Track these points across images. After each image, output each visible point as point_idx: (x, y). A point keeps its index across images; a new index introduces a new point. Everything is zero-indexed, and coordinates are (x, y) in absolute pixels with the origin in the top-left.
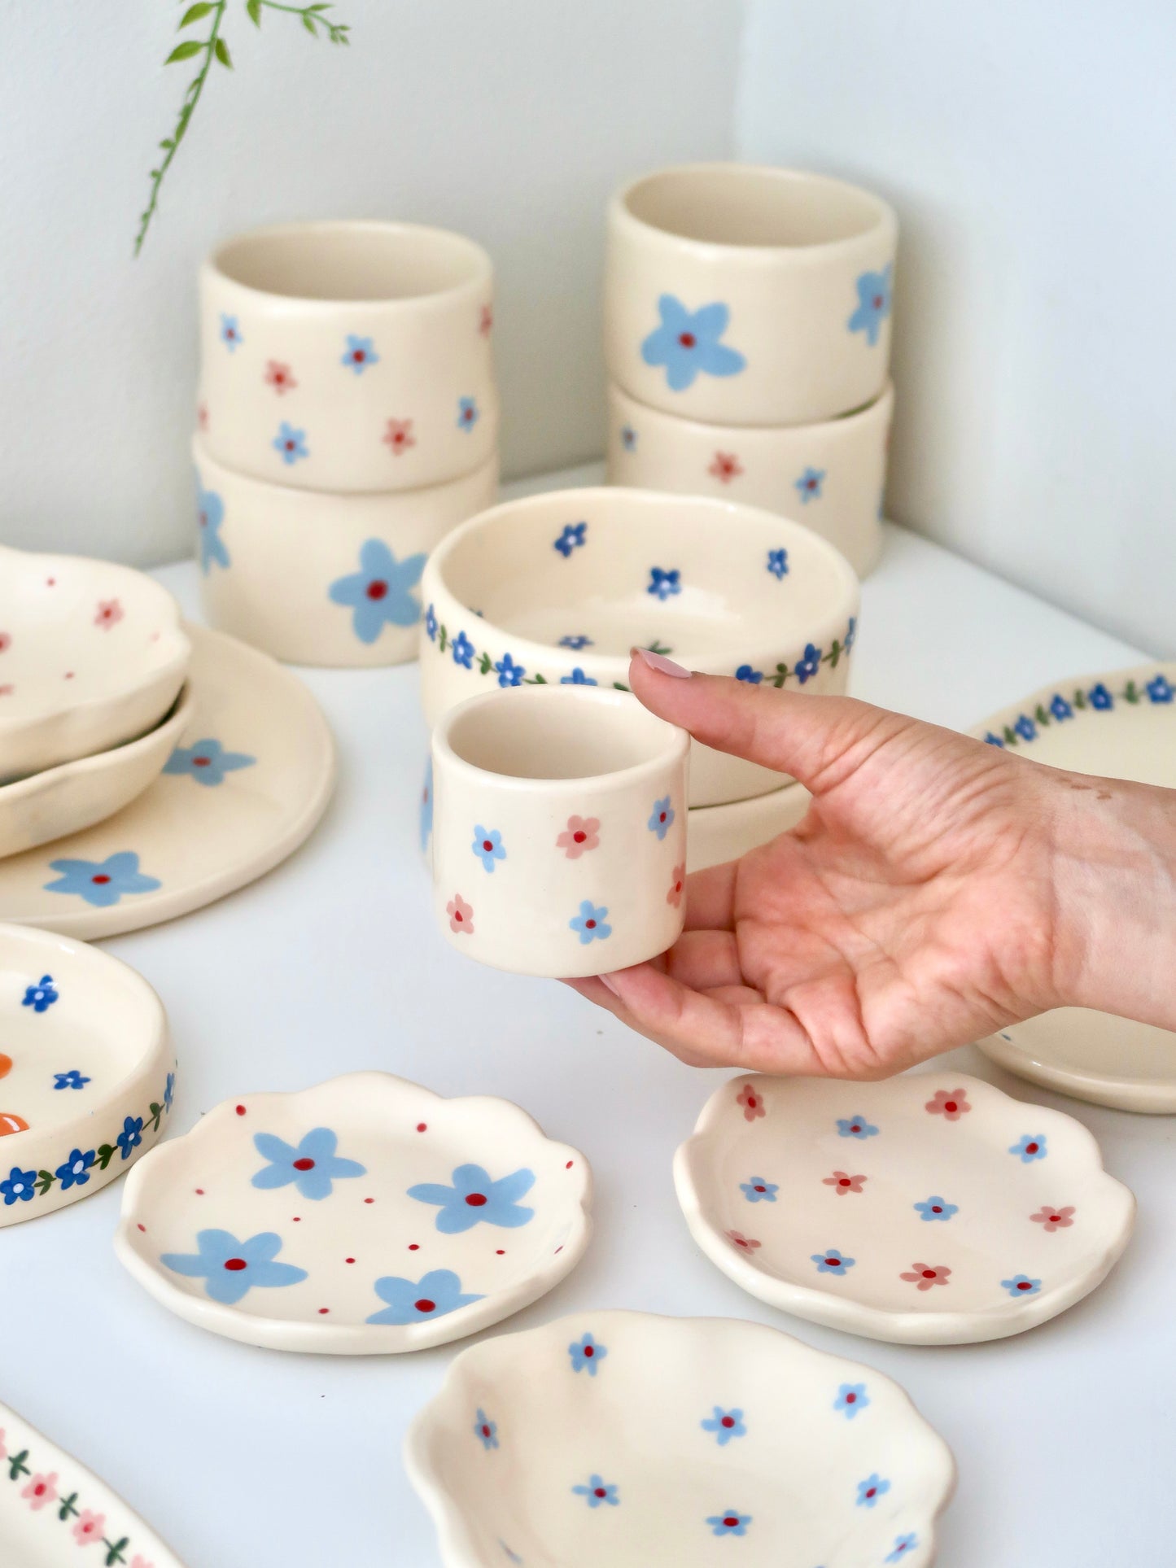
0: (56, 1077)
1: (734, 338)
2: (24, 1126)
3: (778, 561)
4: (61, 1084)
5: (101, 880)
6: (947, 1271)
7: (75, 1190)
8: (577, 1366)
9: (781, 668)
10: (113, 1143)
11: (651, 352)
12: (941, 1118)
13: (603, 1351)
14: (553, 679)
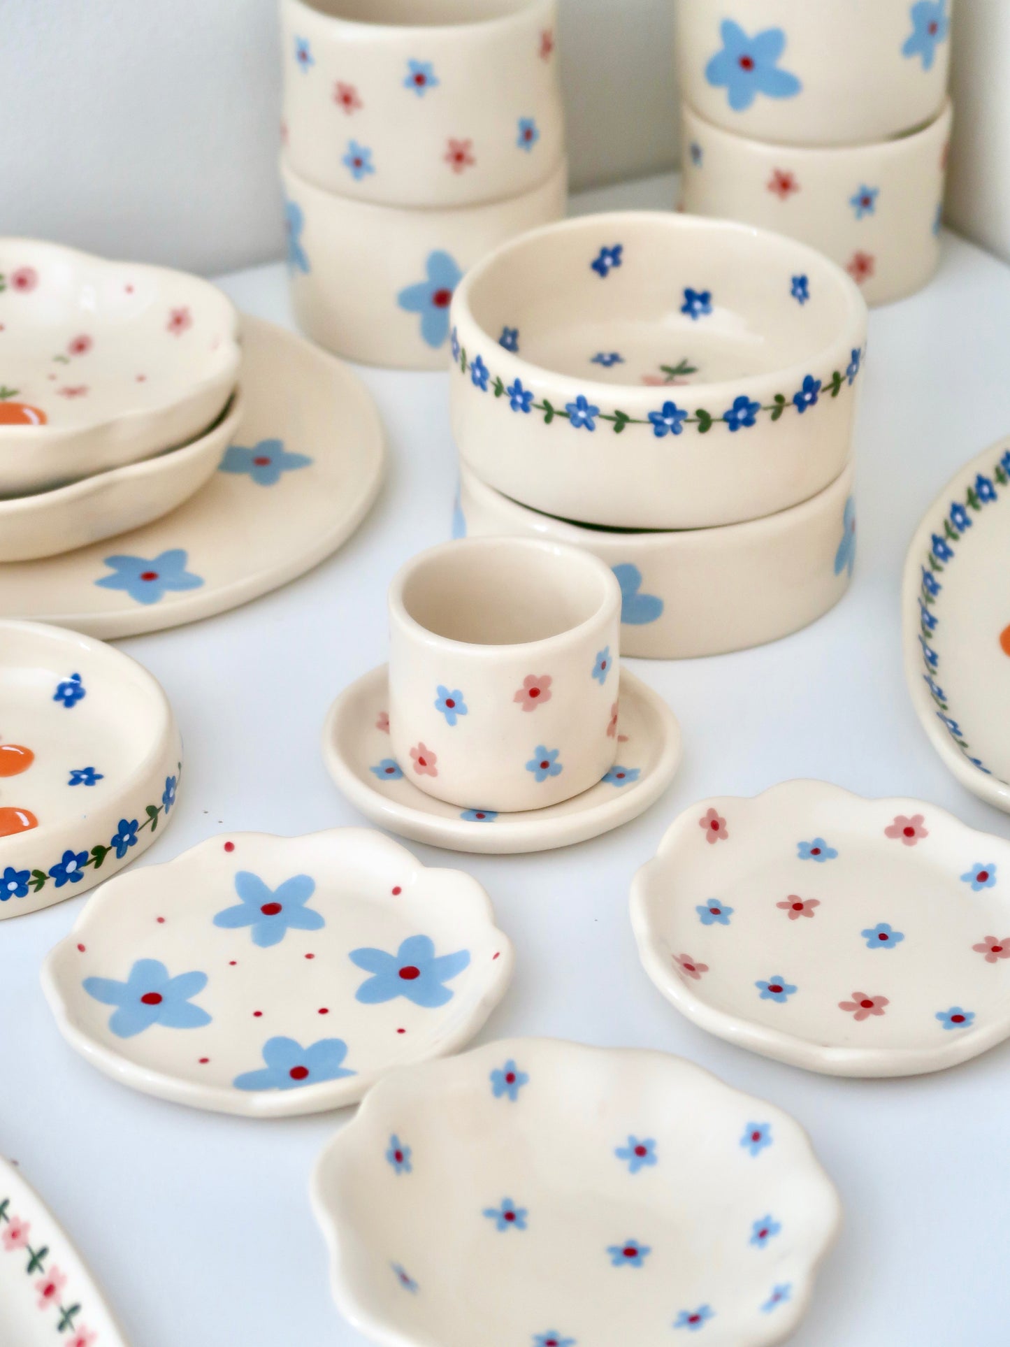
0: (72, 772)
1: (790, 62)
2: (34, 823)
3: (800, 285)
4: (75, 780)
5: (149, 576)
6: (884, 1001)
7: (69, 887)
8: (497, 1092)
9: (779, 398)
10: (107, 844)
11: (714, 73)
12: (899, 843)
13: (525, 1078)
14: (558, 405)
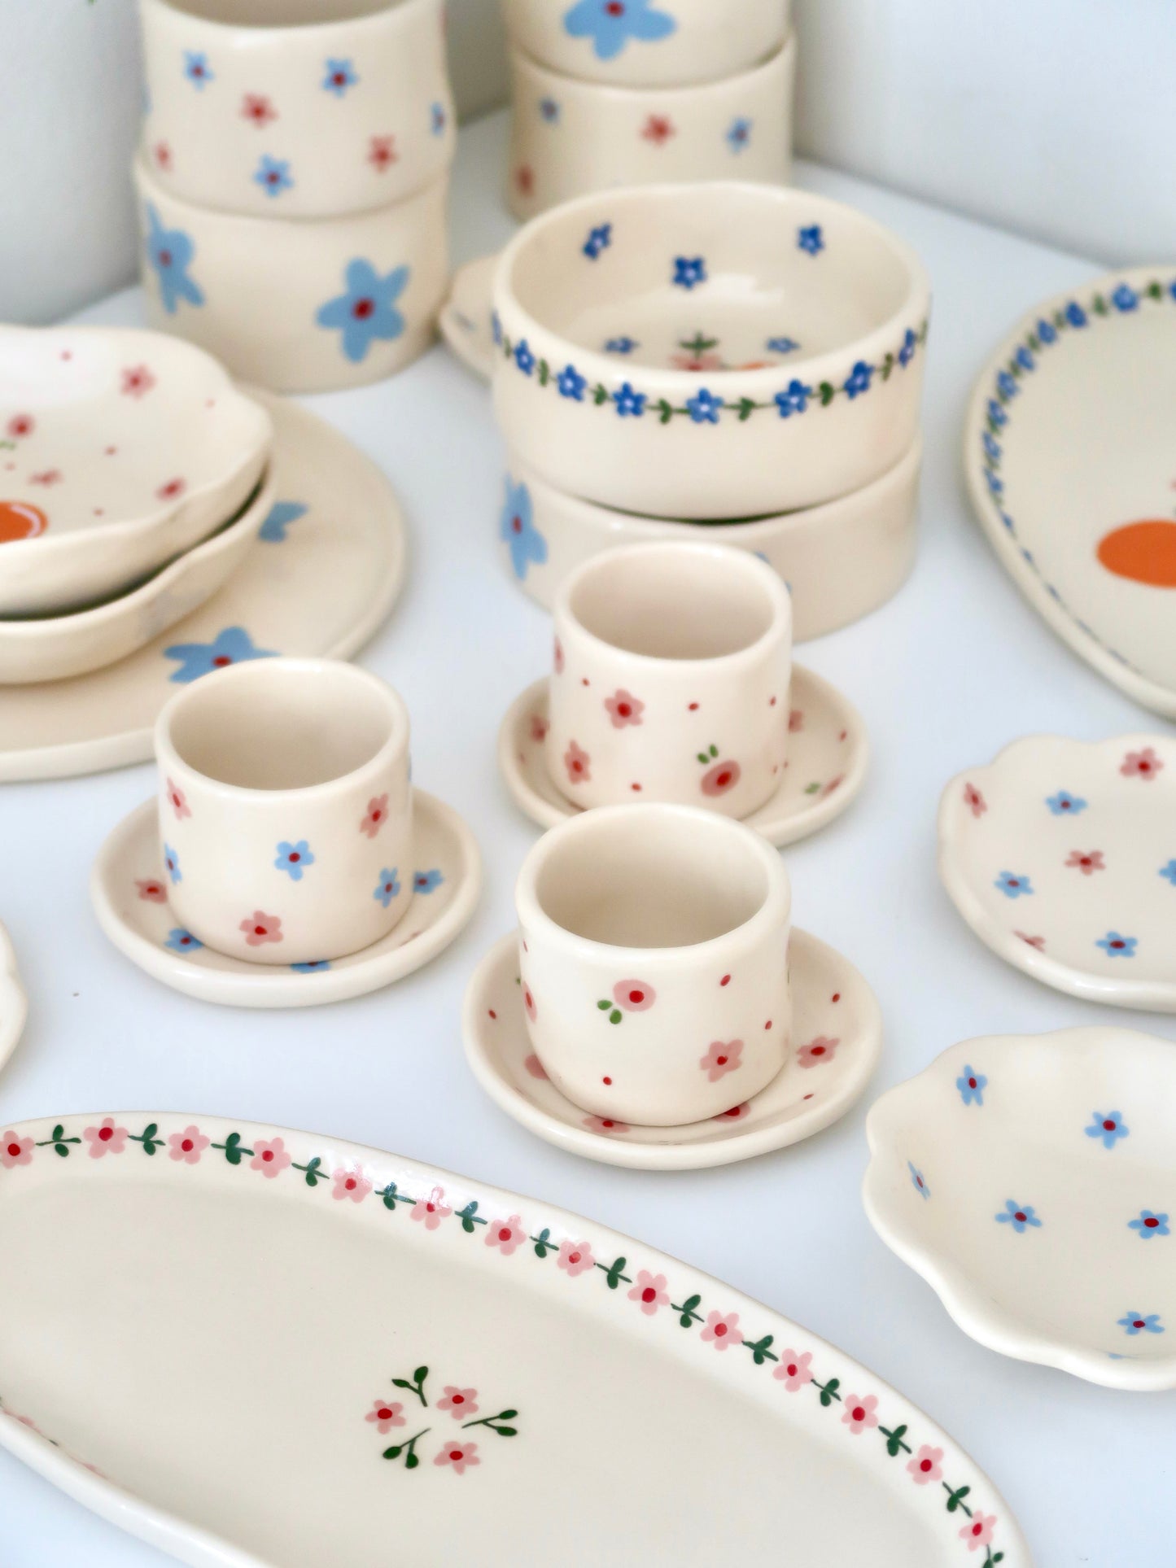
3: (811, 237)
5: (222, 661)
8: (968, 1099)
11: (574, 24)
12: (1137, 780)
13: (984, 1081)
14: (677, 402)
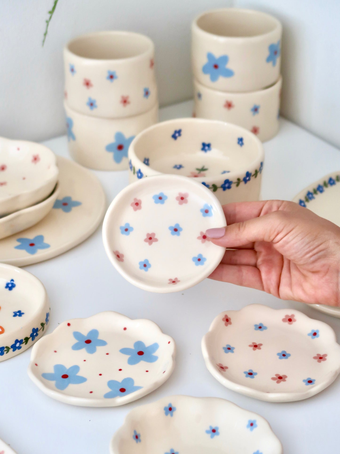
0: (14, 312)
1: (230, 66)
2: (4, 331)
3: (241, 141)
4: (15, 315)
5: (32, 245)
6: (286, 377)
7: (17, 351)
8: (166, 414)
9: (239, 179)
10: (29, 336)
12: (287, 324)
13: (175, 409)
